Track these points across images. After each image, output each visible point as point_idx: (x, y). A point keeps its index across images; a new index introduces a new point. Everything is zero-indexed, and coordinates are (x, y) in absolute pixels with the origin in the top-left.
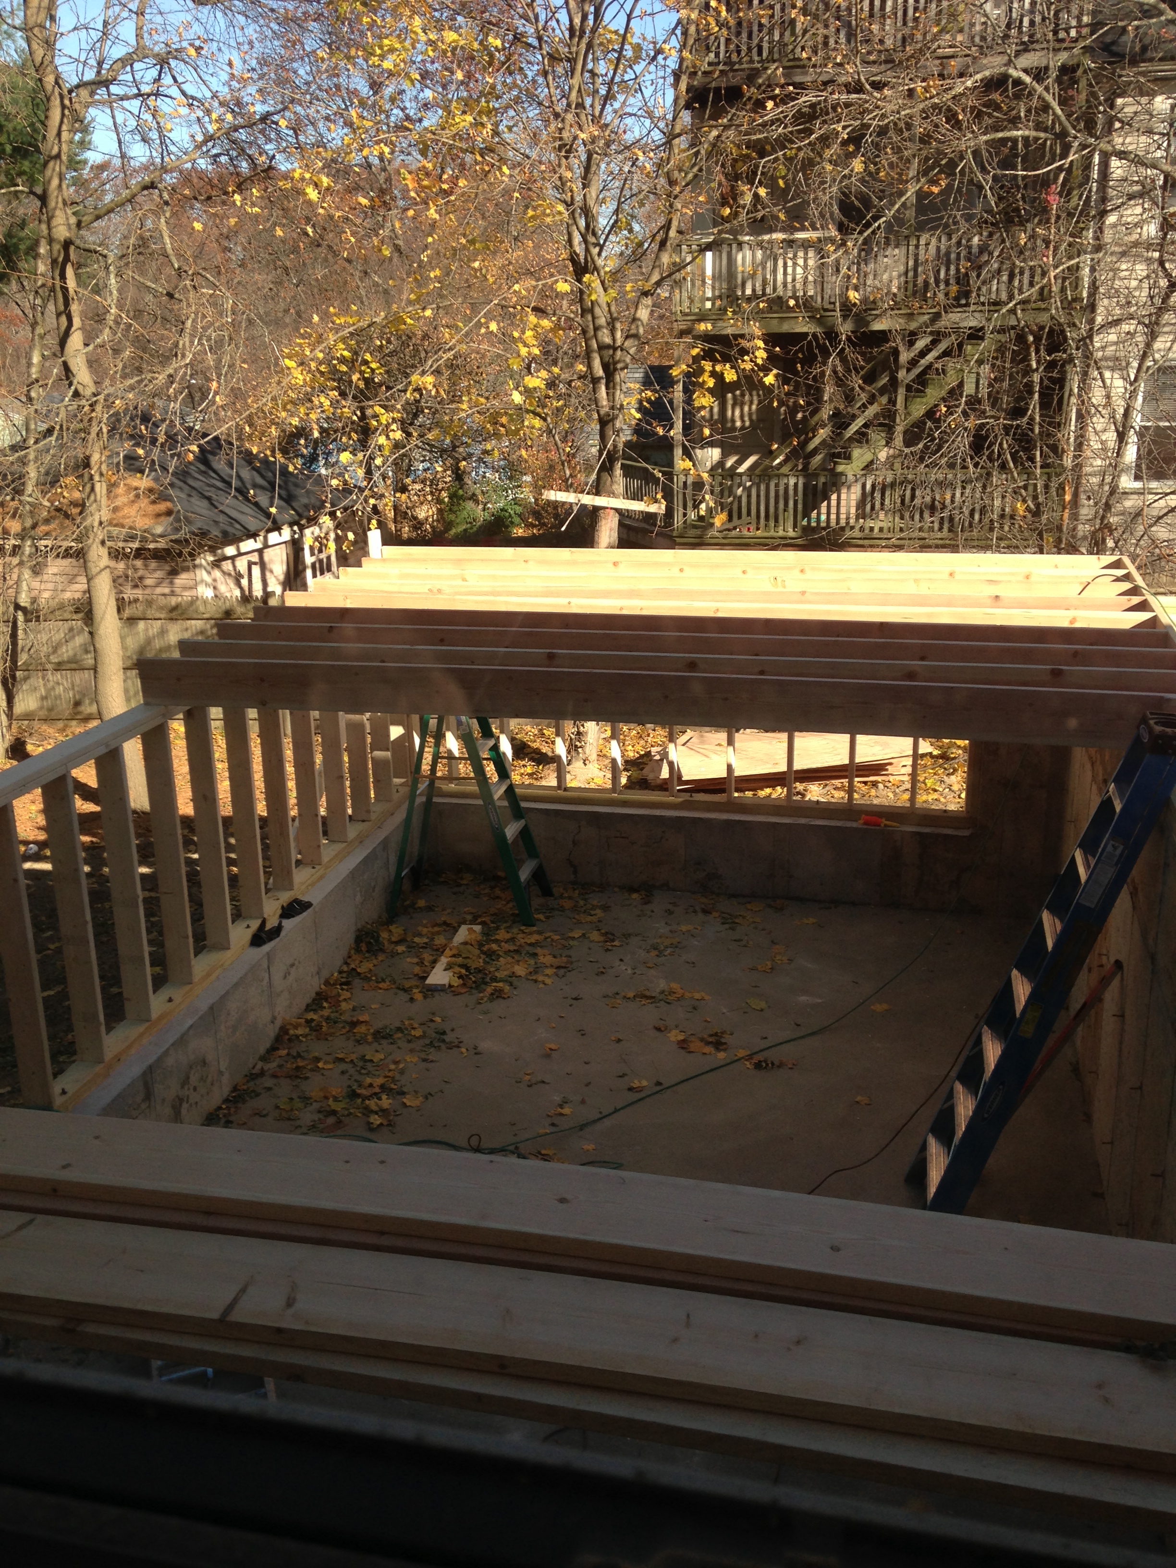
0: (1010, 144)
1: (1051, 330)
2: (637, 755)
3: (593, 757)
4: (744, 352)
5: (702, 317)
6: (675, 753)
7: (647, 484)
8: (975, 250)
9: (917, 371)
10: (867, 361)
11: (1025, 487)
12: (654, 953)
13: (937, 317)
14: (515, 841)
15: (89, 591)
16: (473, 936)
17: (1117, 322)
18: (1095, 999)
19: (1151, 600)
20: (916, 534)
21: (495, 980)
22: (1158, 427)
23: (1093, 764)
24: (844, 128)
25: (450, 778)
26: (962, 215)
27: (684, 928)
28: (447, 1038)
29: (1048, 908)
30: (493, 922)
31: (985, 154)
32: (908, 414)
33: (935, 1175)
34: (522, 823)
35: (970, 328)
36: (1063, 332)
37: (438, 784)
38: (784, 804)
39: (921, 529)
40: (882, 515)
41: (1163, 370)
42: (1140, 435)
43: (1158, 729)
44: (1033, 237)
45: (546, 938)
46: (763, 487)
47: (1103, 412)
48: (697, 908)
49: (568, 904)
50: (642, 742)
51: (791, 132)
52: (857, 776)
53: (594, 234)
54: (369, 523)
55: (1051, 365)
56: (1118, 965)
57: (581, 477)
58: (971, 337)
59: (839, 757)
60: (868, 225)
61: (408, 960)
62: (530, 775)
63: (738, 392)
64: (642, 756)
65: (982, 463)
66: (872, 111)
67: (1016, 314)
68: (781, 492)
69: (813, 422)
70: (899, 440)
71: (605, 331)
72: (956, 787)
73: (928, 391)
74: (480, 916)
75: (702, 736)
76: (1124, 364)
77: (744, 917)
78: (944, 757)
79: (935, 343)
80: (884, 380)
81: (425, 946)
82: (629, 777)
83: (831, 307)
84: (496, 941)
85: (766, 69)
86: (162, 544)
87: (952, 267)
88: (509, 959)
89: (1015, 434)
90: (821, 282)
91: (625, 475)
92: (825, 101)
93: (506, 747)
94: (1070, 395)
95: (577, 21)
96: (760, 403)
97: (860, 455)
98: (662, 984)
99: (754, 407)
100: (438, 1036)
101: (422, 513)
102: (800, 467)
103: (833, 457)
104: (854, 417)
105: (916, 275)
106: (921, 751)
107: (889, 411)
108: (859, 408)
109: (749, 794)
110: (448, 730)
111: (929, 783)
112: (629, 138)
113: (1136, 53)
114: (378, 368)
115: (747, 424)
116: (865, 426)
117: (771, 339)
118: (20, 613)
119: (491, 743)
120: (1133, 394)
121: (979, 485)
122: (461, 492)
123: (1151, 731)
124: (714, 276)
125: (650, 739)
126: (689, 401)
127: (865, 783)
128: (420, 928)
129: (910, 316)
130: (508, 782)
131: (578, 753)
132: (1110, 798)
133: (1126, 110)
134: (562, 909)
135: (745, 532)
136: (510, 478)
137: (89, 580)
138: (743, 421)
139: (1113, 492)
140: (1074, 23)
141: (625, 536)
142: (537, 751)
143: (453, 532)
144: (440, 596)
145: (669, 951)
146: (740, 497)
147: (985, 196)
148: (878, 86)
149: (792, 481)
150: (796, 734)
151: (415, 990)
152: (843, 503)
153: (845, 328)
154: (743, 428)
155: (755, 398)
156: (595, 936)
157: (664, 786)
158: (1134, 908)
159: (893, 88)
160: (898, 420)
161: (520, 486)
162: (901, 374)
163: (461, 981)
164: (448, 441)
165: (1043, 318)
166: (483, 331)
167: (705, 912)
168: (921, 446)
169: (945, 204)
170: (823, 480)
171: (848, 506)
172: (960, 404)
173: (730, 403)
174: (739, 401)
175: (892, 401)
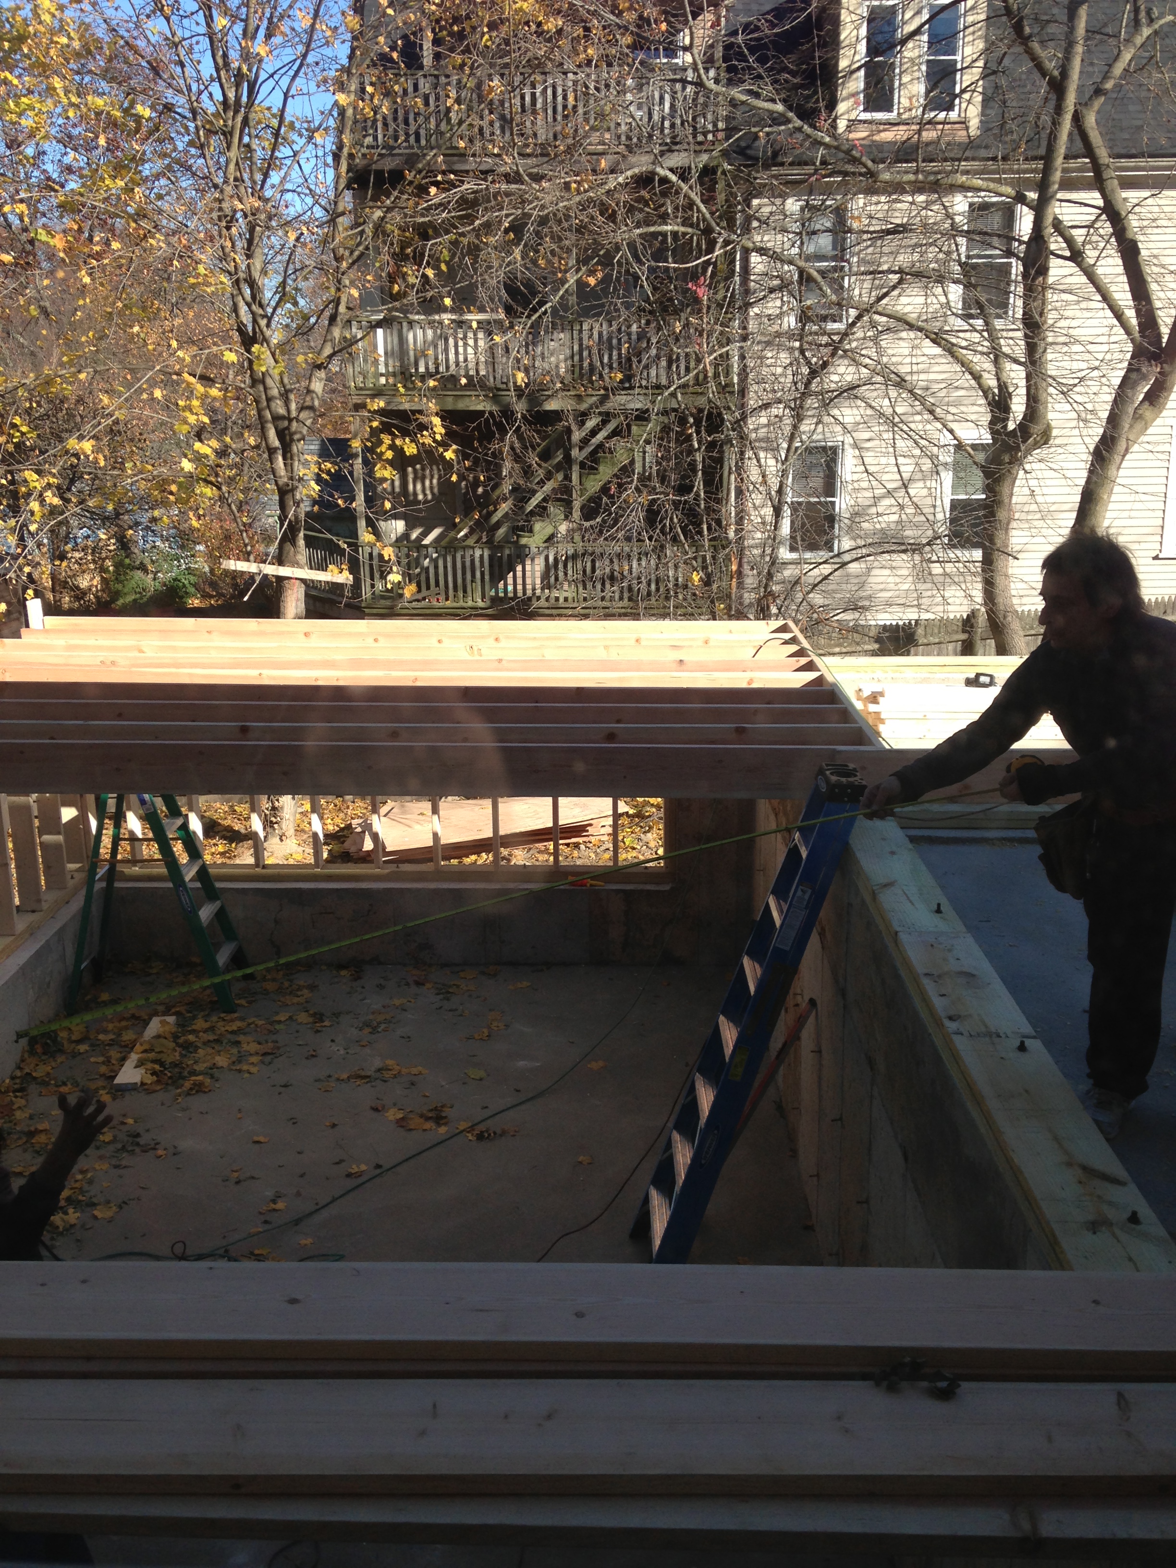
0: (660, 238)
1: (710, 414)
2: (337, 829)
3: (291, 832)
4: (423, 427)
5: (378, 393)
6: (378, 824)
7: (331, 554)
8: (634, 337)
9: (588, 451)
10: (543, 439)
11: (695, 558)
12: (367, 1030)
13: (604, 399)
14: (211, 923)
16: (167, 1028)
17: (766, 406)
18: (794, 1037)
19: (817, 660)
20: (600, 604)
21: (194, 1073)
22: (809, 503)
23: (776, 815)
24: (507, 216)
25: (134, 861)
26: (622, 303)
27: (397, 1002)
28: (142, 1141)
29: (748, 954)
30: (189, 1012)
31: (640, 247)
32: (583, 491)
33: (659, 1225)
34: (218, 904)
35: (637, 410)
36: (720, 415)
37: (119, 868)
38: (492, 869)
39: (603, 599)
40: (566, 587)
41: (809, 450)
42: (795, 507)
43: (834, 778)
44: (687, 325)
45: (249, 1024)
46: (449, 559)
47: (761, 489)
48: (410, 981)
49: (270, 986)
50: (342, 815)
51: (453, 217)
52: (562, 838)
53: (261, 306)
54: (24, 592)
55: (711, 446)
56: (812, 1002)
57: (261, 548)
58: (638, 418)
59: (541, 821)
60: (534, 310)
61: (92, 1060)
62: (222, 854)
63: (418, 466)
64: (342, 829)
65: (655, 536)
66: (531, 202)
67: (676, 398)
68: (468, 564)
69: (494, 496)
70: (576, 514)
71: (278, 402)
72: (652, 844)
73: (601, 468)
74: (174, 1006)
75: (403, 806)
76: (775, 445)
77: (458, 986)
78: (640, 815)
79: (604, 422)
80: (559, 457)
81: (112, 1043)
82: (330, 851)
83: (505, 386)
84: (193, 1032)
85: (425, 155)
87: (615, 353)
88: (210, 1050)
89: (683, 509)
90: (492, 363)
91: (309, 546)
92: (487, 189)
93: (196, 825)
94: (730, 473)
95: (231, 95)
96: (440, 478)
97: (541, 529)
98: (378, 1063)
99: (435, 481)
100: (131, 1139)
101: (84, 582)
102: (484, 540)
103: (516, 530)
104: (534, 492)
105: (581, 360)
106: (620, 811)
107: (566, 486)
108: (538, 483)
109: (454, 862)
110: (129, 809)
111: (628, 841)
112: (292, 212)
113: (768, 158)
114: (29, 432)
115: (430, 497)
116: (545, 500)
117: (446, 416)
119: (179, 822)
120: (784, 474)
121: (654, 557)
122: (127, 561)
123: (827, 781)
124: (386, 353)
125: (349, 811)
126: (370, 473)
127: (568, 845)
128: (105, 1024)
129: (579, 398)
130: (200, 862)
131: (274, 829)
132: (796, 845)
133: (762, 210)
134: (266, 992)
135: (435, 603)
136: (182, 547)
138: (425, 495)
139: (773, 563)
140: (710, 127)
141: (312, 608)
142: (229, 829)
143: (120, 602)
144: (113, 668)
145: (383, 1026)
146: (428, 568)
147: (642, 287)
148: (537, 178)
149: (478, 553)
150: (500, 800)
151: (101, 1092)
152: (528, 574)
153: (520, 407)
154: (426, 502)
155: (436, 472)
156: (303, 1017)
157: (366, 858)
158: (823, 948)
159: (550, 180)
160: (574, 496)
161: (193, 556)
162: (575, 452)
163: (155, 1078)
164: (110, 507)
165: (702, 401)
166: (145, 396)
167: (418, 984)
168: (599, 520)
169: (605, 291)
170: (507, 552)
171: (533, 578)
172: (632, 481)
173: (411, 477)
174: (420, 475)
175: (568, 478)
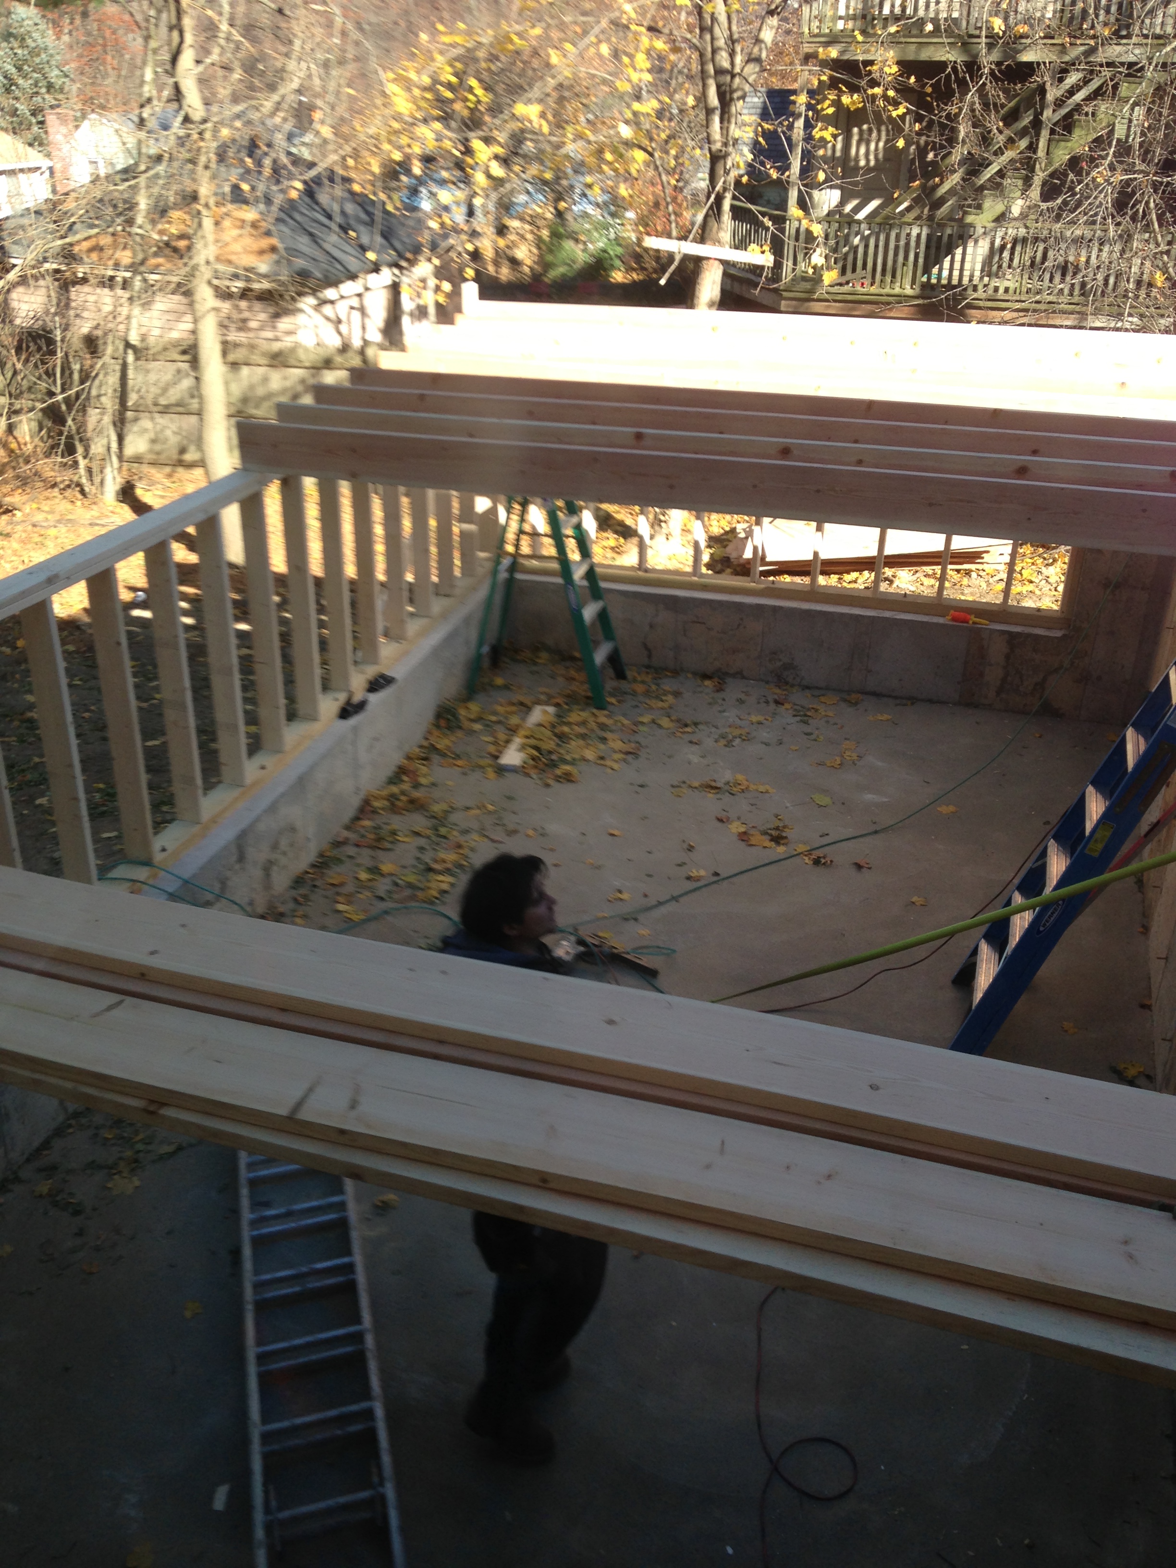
2: (722, 531)
5: (833, 40)
6: (760, 535)
7: (757, 230)
9: (1064, 111)
10: (1009, 98)
11: (1168, 253)
12: (722, 743)
13: (1092, 50)
14: (593, 624)
15: (194, 332)
16: (547, 717)
21: (564, 762)
25: (533, 556)
27: (754, 718)
29: (1133, 725)
30: (567, 704)
32: (1049, 163)
33: (983, 981)
34: (601, 604)
35: (1129, 63)
37: (520, 561)
38: (870, 592)
39: (1050, 294)
40: (1009, 276)
45: (616, 722)
46: (882, 237)
48: (770, 699)
49: (640, 688)
52: (951, 563)
54: (466, 272)
58: (1128, 75)
61: (484, 738)
62: (613, 550)
63: (865, 127)
64: (726, 533)
65: (1124, 223)
68: (902, 243)
69: (943, 165)
70: (1035, 193)
71: (724, 54)
72: (1052, 580)
73: (1074, 136)
74: (554, 697)
77: (816, 710)
79: (1086, 82)
80: (1026, 120)
81: (500, 725)
82: (712, 555)
83: (977, 32)
84: (569, 724)
86: (265, 285)
88: (580, 742)
89: (1164, 192)
90: (967, 5)
91: (734, 218)
93: (589, 522)
96: (887, 142)
97: (992, 206)
98: (728, 775)
99: (881, 144)
101: (521, 254)
102: (925, 216)
103: (963, 206)
104: (988, 163)
107: (1029, 157)
108: (995, 153)
109: (834, 579)
111: (1026, 573)
114: (483, 98)
115: (872, 163)
116: (1000, 172)
117: (906, 66)
118: (130, 352)
119: (575, 519)
121: (1118, 248)
122: (561, 230)
126: (810, 136)
127: (958, 571)
128: (496, 707)
129: (1062, 49)
130: (588, 561)
131: (661, 531)
134: (634, 694)
135: (859, 288)
136: (613, 215)
137: (195, 321)
138: (868, 160)
141: (728, 288)
142: (622, 524)
143: (551, 275)
145: (738, 741)
146: (857, 247)
149: (915, 231)
150: (888, 530)
151: (488, 769)
152: (968, 258)
153: (988, 60)
154: (867, 167)
155: (883, 134)
156: (665, 722)
157: (746, 567)
160: (1037, 169)
161: (622, 224)
163: (532, 762)
167: (778, 703)
168: (1059, 201)
170: (949, 231)
171: (973, 262)
172: (1108, 154)
173: (855, 138)
174: (865, 136)
175: (1032, 148)
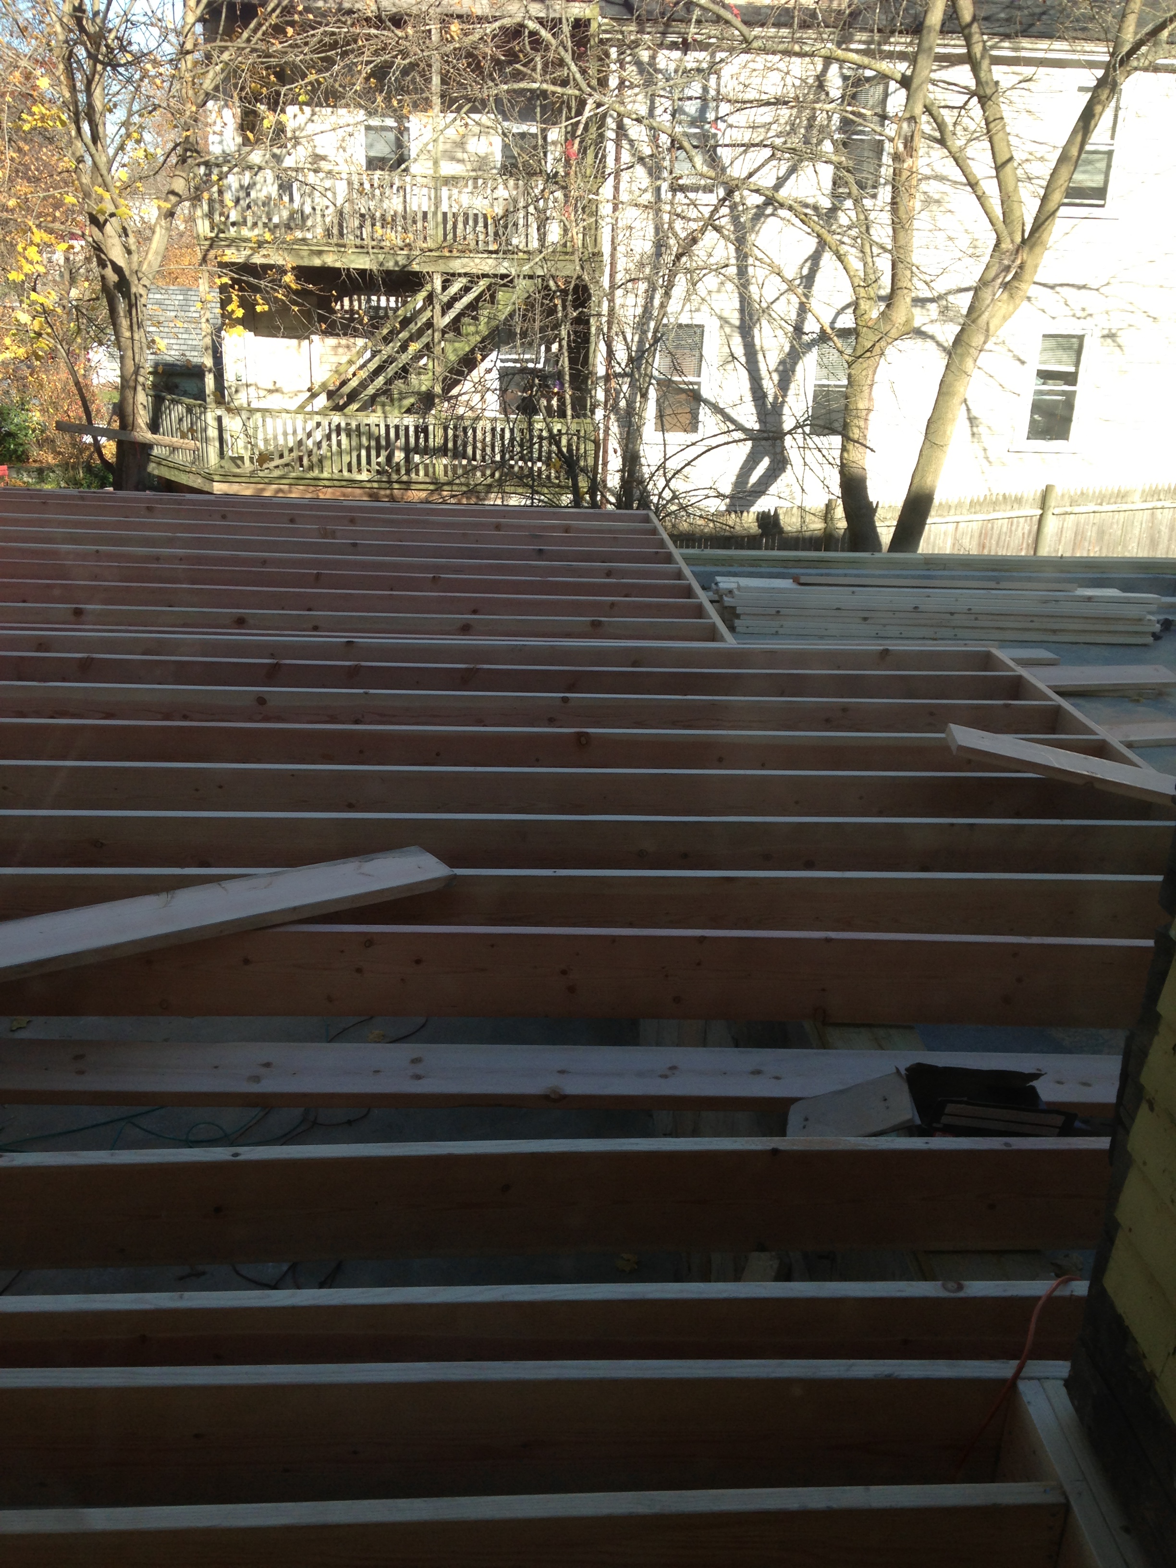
0: (528, 95)
1: (576, 286)
9: (452, 314)
17: (634, 281)
24: (367, 63)
32: (445, 359)
35: (500, 277)
36: (587, 288)
40: (427, 460)
46: (303, 426)
55: (577, 321)
58: (502, 284)
60: (396, 165)
66: (394, 48)
67: (542, 266)
70: (438, 385)
80: (420, 322)
92: (347, 32)
94: (595, 350)
105: (445, 220)
113: (642, 14)
129: (443, 259)
146: (280, 435)
147: (508, 146)
148: (398, 23)
162: (438, 317)
170: (366, 421)
175: (429, 346)
